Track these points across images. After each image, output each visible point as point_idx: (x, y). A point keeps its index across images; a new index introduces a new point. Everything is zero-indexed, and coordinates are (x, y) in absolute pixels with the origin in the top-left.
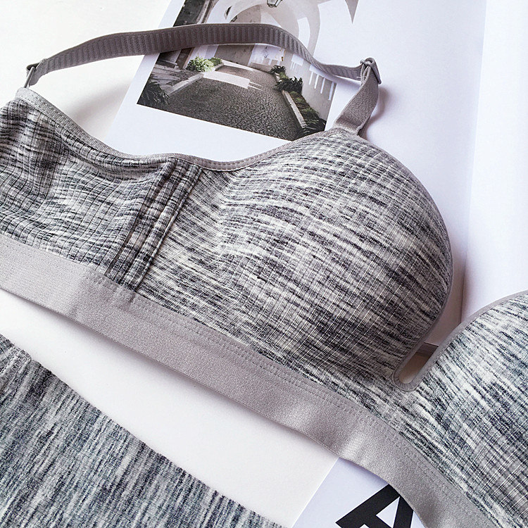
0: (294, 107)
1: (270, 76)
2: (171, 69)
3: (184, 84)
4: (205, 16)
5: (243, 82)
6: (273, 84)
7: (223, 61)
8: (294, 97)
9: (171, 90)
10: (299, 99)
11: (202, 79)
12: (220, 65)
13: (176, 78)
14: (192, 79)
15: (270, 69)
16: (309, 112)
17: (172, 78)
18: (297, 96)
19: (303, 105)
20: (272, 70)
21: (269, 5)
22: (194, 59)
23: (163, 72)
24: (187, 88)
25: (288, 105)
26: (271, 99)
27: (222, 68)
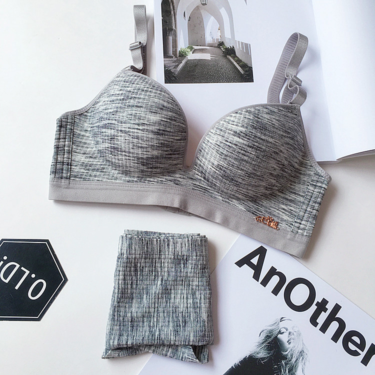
0: (235, 63)
1: (218, 49)
2: (172, 59)
3: (181, 66)
4: (175, 21)
5: (207, 56)
6: (221, 54)
7: (194, 47)
8: (233, 58)
9: (177, 71)
10: (236, 58)
11: (188, 60)
12: (193, 50)
13: (177, 64)
14: (183, 62)
15: (217, 45)
16: (242, 65)
17: (174, 64)
18: (234, 57)
19: (239, 61)
20: (218, 45)
21: (203, 4)
22: (180, 50)
23: (170, 62)
24: (184, 67)
25: (232, 63)
26: (223, 62)
27: (194, 51)
